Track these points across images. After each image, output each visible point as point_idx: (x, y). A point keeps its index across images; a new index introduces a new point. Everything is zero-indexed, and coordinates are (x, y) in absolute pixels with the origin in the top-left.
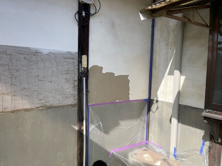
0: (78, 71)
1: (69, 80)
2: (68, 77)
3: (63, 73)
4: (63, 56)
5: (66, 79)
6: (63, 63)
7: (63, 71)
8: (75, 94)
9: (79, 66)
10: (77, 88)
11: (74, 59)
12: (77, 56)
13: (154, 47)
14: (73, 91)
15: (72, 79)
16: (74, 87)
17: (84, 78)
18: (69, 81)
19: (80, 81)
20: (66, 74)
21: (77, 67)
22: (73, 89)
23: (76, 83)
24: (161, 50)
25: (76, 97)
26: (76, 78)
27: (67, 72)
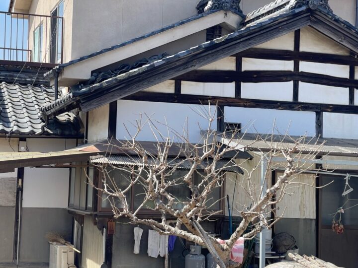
0: (16, 188)
5: (9, 192)
6: (8, 183)
8: (15, 200)
11: (15, 181)
15: (13, 192)
16: (14, 196)
17: (20, 192)
19: (18, 193)
20: (10, 189)
21: (16, 185)
23: (15, 194)
25: (15, 202)
26: (16, 192)
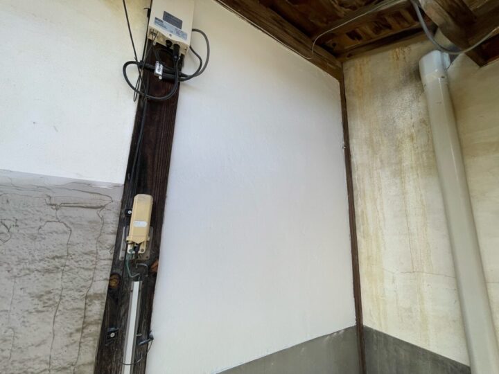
0: (112, 257)
1: (61, 297)
2: (58, 285)
3: (32, 267)
4: (50, 197)
5: (40, 297)
6: (40, 224)
7: (33, 261)
8: (81, 362)
9: (118, 234)
10: (96, 329)
11: (102, 207)
12: (118, 197)
13: (356, 183)
14: (76, 346)
15: (77, 294)
16: (81, 330)
17: (136, 286)
18: (57, 305)
20: (48, 271)
21: (112, 239)
22: (77, 336)
23: (97, 309)
24: (380, 189)
26: (101, 287)
27: (56, 262)
